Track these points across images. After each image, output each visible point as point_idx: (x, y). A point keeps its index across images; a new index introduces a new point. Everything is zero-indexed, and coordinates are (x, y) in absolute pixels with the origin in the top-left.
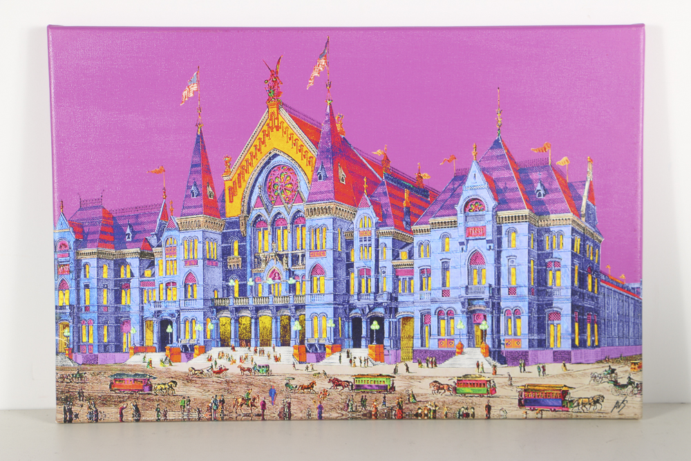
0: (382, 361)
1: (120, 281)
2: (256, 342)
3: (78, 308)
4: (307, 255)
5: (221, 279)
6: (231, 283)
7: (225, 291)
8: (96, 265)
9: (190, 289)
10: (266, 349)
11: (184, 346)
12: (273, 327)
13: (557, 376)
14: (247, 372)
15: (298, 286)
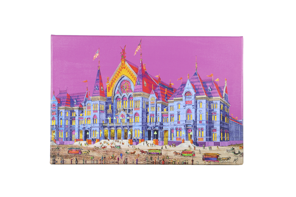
0: (158, 145)
1: (72, 117)
2: (116, 138)
3: (58, 126)
4: (133, 109)
5: (105, 117)
6: (108, 118)
7: (106, 121)
8: (64, 112)
9: (95, 120)
10: (119, 140)
11: (93, 139)
12: (122, 133)
13: (215, 150)
14: (113, 148)
15: (130, 120)
